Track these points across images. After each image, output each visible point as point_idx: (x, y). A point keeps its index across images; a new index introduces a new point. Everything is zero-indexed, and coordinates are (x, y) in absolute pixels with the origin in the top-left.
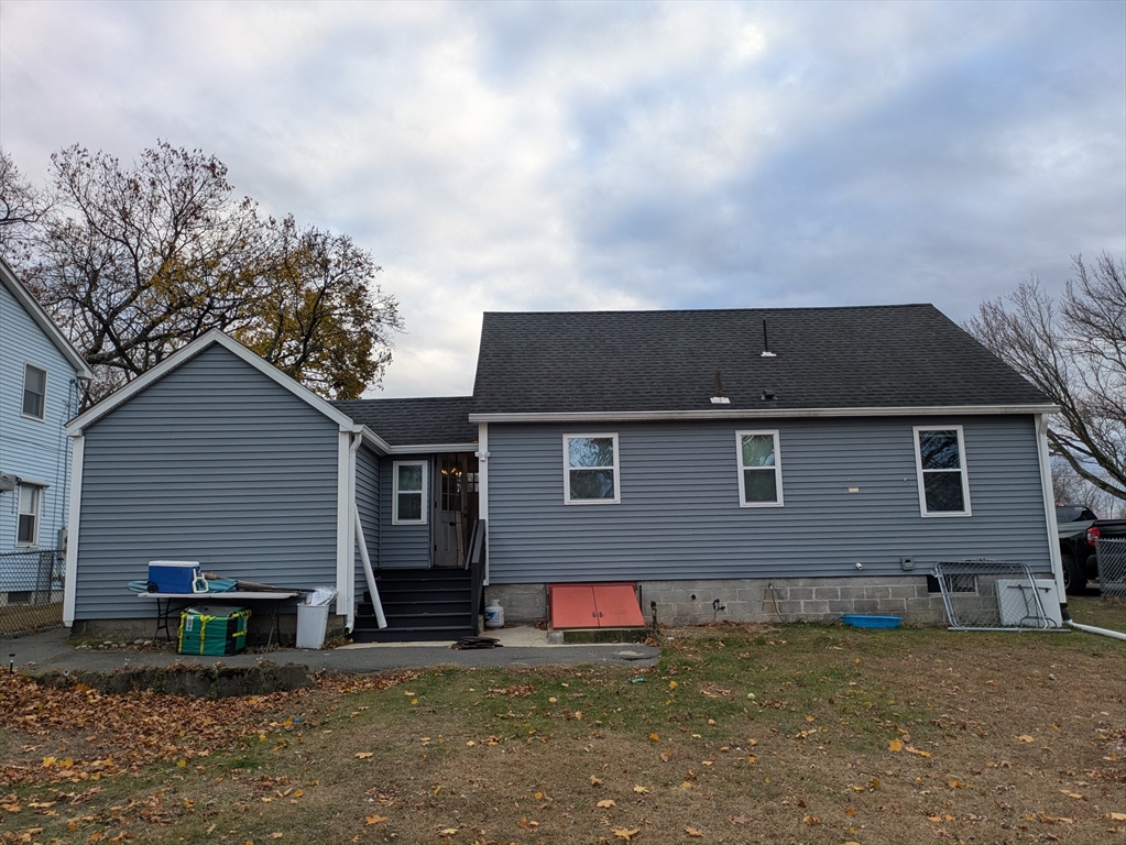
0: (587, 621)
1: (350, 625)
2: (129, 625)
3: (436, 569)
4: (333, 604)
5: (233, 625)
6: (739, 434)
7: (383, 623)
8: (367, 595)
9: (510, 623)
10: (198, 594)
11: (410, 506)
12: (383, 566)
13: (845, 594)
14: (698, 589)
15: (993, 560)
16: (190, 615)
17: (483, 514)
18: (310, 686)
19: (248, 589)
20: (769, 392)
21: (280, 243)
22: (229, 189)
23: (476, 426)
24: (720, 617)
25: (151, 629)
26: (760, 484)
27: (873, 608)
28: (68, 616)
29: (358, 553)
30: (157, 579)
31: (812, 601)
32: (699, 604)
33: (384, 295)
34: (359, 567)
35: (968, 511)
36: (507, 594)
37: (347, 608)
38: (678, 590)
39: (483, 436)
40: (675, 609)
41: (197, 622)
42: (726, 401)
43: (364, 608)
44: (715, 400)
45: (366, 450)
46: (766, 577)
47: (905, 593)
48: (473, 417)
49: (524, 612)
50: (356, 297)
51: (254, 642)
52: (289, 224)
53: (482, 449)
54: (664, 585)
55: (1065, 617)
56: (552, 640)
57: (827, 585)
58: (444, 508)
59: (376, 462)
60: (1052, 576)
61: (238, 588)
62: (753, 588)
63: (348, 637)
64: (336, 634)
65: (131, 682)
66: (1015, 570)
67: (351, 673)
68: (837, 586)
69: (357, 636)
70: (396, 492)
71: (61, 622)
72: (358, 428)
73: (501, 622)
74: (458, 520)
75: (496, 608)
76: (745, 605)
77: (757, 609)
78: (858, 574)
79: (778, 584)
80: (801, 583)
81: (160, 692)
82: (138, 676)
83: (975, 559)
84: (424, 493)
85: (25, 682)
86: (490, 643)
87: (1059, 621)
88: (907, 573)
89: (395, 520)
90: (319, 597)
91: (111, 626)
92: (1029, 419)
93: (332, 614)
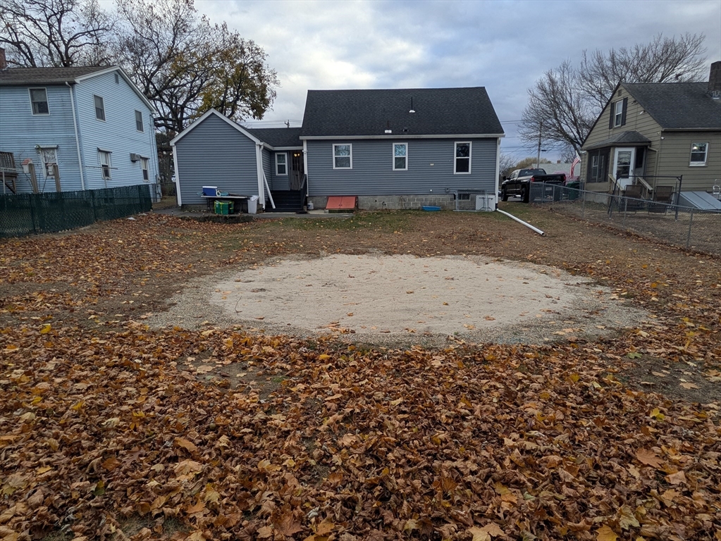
0: (337, 207)
1: (264, 207)
2: (198, 206)
3: (291, 191)
4: (258, 201)
5: (230, 206)
6: (394, 144)
7: (274, 207)
8: (269, 199)
9: (315, 209)
10: (218, 196)
11: (282, 169)
12: (274, 189)
13: (426, 200)
14: (377, 198)
15: (476, 189)
16: (217, 203)
17: (306, 172)
18: (254, 221)
19: (232, 195)
20: (406, 128)
21: (221, 38)
22: (196, 12)
23: (302, 141)
24: (384, 208)
25: (205, 207)
26: (400, 162)
27: (435, 205)
28: (180, 203)
29: (265, 185)
30: (206, 192)
31: (414, 202)
32: (378, 203)
33: (270, 69)
34: (266, 189)
35: (470, 172)
36: (315, 199)
37: (263, 202)
38: (371, 198)
39: (305, 144)
40: (370, 205)
41: (219, 205)
42: (390, 132)
43: (268, 203)
44: (386, 131)
45: (265, 149)
46: (400, 194)
47: (445, 199)
48: (301, 138)
49: (320, 205)
50: (258, 68)
51: (236, 211)
52: (224, 27)
53: (305, 150)
54: (366, 197)
55: (496, 208)
56: (325, 212)
57: (420, 197)
58: (294, 169)
59: (269, 154)
60: (495, 194)
61: (229, 195)
62: (396, 198)
63: (264, 211)
64: (260, 210)
65: (205, 220)
66: (482, 192)
67: (265, 219)
68: (424, 197)
69: (266, 210)
70: (277, 164)
71: (178, 205)
72: (262, 144)
73: (313, 208)
74: (298, 174)
75: (311, 204)
76: (393, 203)
77: (397, 205)
78: (431, 193)
79: (404, 197)
80: (412, 196)
81: (214, 222)
82: (207, 218)
83: (469, 189)
84: (286, 164)
85: (177, 219)
86: (306, 213)
87: (494, 209)
88: (447, 193)
89: (277, 174)
90: (254, 198)
91: (192, 206)
92: (496, 139)
93: (258, 204)
